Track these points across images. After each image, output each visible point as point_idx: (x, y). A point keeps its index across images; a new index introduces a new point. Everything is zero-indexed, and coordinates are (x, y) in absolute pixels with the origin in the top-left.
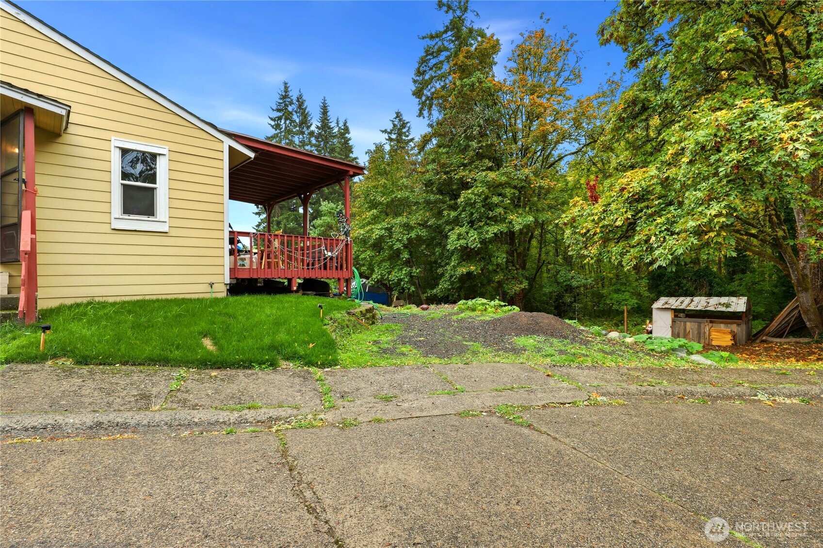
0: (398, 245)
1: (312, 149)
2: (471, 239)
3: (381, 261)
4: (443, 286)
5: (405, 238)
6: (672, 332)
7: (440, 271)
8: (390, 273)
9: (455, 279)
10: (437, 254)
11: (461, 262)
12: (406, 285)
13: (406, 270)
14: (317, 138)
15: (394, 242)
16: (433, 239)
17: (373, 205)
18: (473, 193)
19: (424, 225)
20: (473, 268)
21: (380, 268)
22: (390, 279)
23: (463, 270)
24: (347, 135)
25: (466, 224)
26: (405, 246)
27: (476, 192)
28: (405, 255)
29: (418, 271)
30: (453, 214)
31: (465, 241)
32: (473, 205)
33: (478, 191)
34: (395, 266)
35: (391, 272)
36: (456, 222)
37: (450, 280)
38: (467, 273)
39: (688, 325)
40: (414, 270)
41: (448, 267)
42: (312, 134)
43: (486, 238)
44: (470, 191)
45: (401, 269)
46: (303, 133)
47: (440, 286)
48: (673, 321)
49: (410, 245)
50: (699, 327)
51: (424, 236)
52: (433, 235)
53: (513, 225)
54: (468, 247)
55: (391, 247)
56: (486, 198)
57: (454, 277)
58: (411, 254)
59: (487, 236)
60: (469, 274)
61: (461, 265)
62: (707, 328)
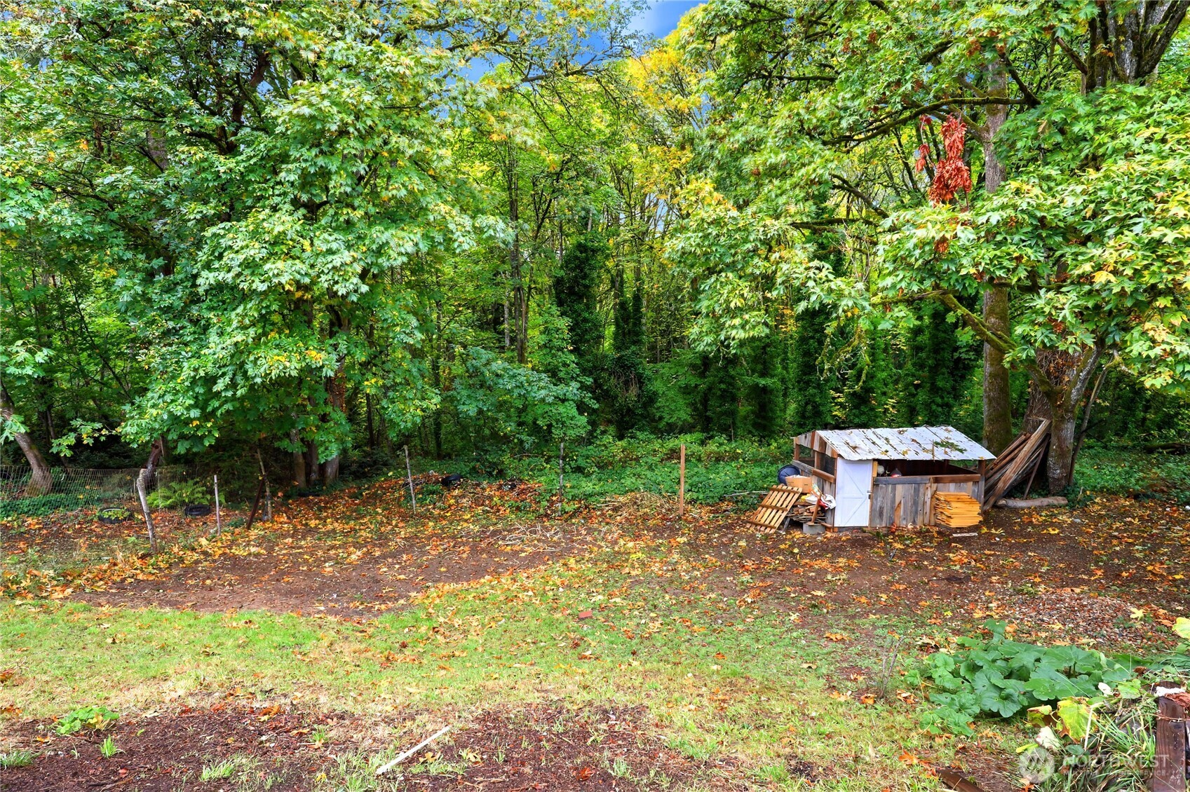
6: (872, 507)
39: (899, 489)
48: (876, 484)
50: (917, 491)
61: (265, 344)
62: (929, 493)
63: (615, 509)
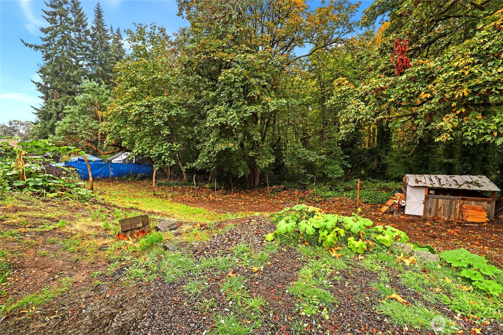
0: (158, 122)
1: (88, 45)
2: (231, 117)
3: (142, 138)
4: (202, 160)
5: (165, 115)
6: (425, 207)
7: (198, 147)
8: (151, 148)
9: (213, 154)
10: (196, 131)
11: (219, 139)
12: (166, 159)
13: (166, 145)
14: (92, 36)
15: (154, 119)
16: (192, 118)
17: (134, 82)
18: (232, 73)
19: (183, 104)
20: (231, 145)
21: (141, 143)
22: (151, 153)
23: (221, 147)
24: (120, 41)
25: (225, 104)
26: (166, 124)
27: (235, 71)
28: (166, 132)
29: (178, 146)
30: (212, 94)
31: (225, 119)
32: (232, 84)
33: (238, 71)
34: (157, 141)
35: (152, 146)
36: (215, 101)
37: (208, 155)
38: (226, 149)
39: (440, 201)
40: (175, 145)
41: (207, 144)
42: (87, 32)
43: (244, 117)
44: (230, 71)
45: (162, 145)
46: (79, 31)
47: (199, 161)
48: (427, 198)
49: (170, 122)
50: (451, 203)
51: (184, 115)
52: (192, 114)
53: (268, 106)
54: (226, 125)
55: (152, 123)
56: (245, 79)
57: (212, 153)
58: (171, 130)
59: (245, 115)
60: (228, 150)
61: (220, 142)
62: (459, 205)
63: (333, 202)
